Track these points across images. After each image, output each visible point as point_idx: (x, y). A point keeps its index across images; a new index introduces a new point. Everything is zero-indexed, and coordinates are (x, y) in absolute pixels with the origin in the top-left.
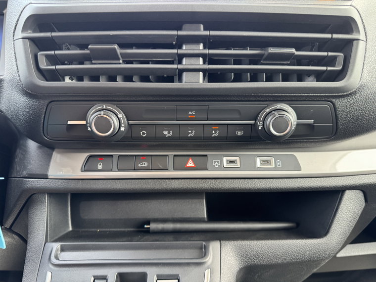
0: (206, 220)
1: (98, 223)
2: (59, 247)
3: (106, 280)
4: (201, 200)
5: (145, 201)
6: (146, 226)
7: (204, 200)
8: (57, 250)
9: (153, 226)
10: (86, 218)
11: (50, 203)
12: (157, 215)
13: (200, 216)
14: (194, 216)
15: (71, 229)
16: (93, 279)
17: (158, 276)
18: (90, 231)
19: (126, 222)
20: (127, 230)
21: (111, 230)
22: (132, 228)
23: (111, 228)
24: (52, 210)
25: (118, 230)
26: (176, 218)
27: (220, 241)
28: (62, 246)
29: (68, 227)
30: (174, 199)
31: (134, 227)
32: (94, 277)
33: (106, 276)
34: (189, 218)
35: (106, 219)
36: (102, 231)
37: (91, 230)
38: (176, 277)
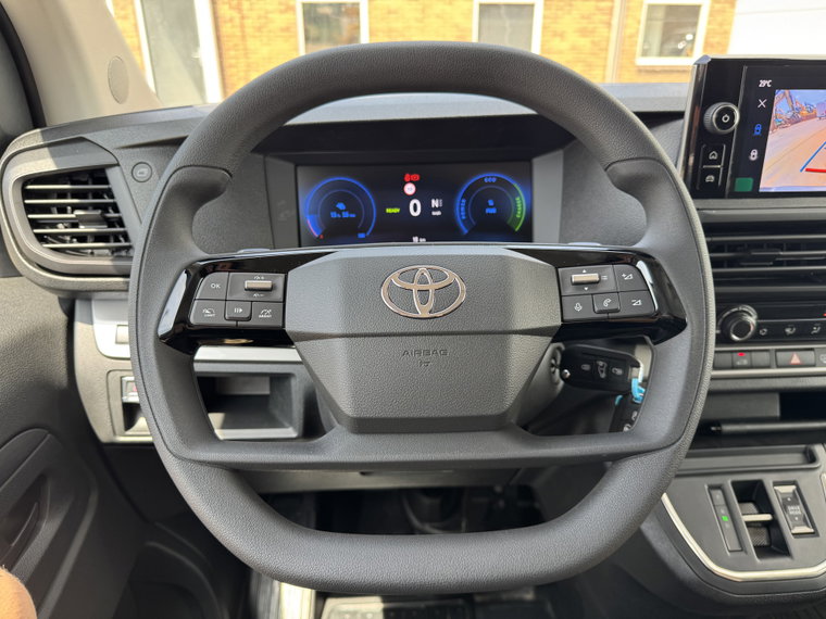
6: (713, 428)
9: (727, 428)
17: (774, 482)
32: (707, 486)
33: (720, 485)
38: (794, 483)
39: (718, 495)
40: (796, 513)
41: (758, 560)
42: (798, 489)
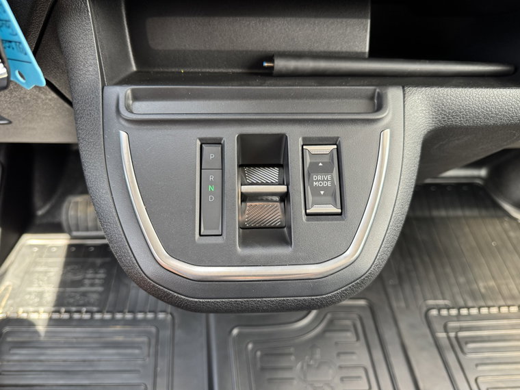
0: (367, 56)
1: (182, 58)
2: (129, 92)
3: (220, 145)
4: (364, 20)
5: (262, 19)
6: (266, 64)
7: (369, 21)
8: (126, 98)
9: (280, 64)
10: (160, 48)
11: (95, 14)
12: (283, 47)
13: (358, 49)
14: (348, 50)
15: (134, 68)
16: (199, 143)
17: (304, 139)
18: (167, 72)
19: (229, 58)
20: (230, 70)
21: (204, 70)
22: (239, 68)
23: (204, 67)
24: (100, 29)
25: (217, 70)
26: (316, 52)
27: (403, 87)
28: (133, 91)
29: (130, 65)
30: (316, 17)
31: (242, 67)
32: (201, 139)
33: (221, 139)
34: (339, 53)
35: (195, 51)
36: (189, 72)
37: (170, 70)
38: (334, 141)
39: (212, 152)
40: (324, 184)
41: (239, 249)
42: (338, 150)
